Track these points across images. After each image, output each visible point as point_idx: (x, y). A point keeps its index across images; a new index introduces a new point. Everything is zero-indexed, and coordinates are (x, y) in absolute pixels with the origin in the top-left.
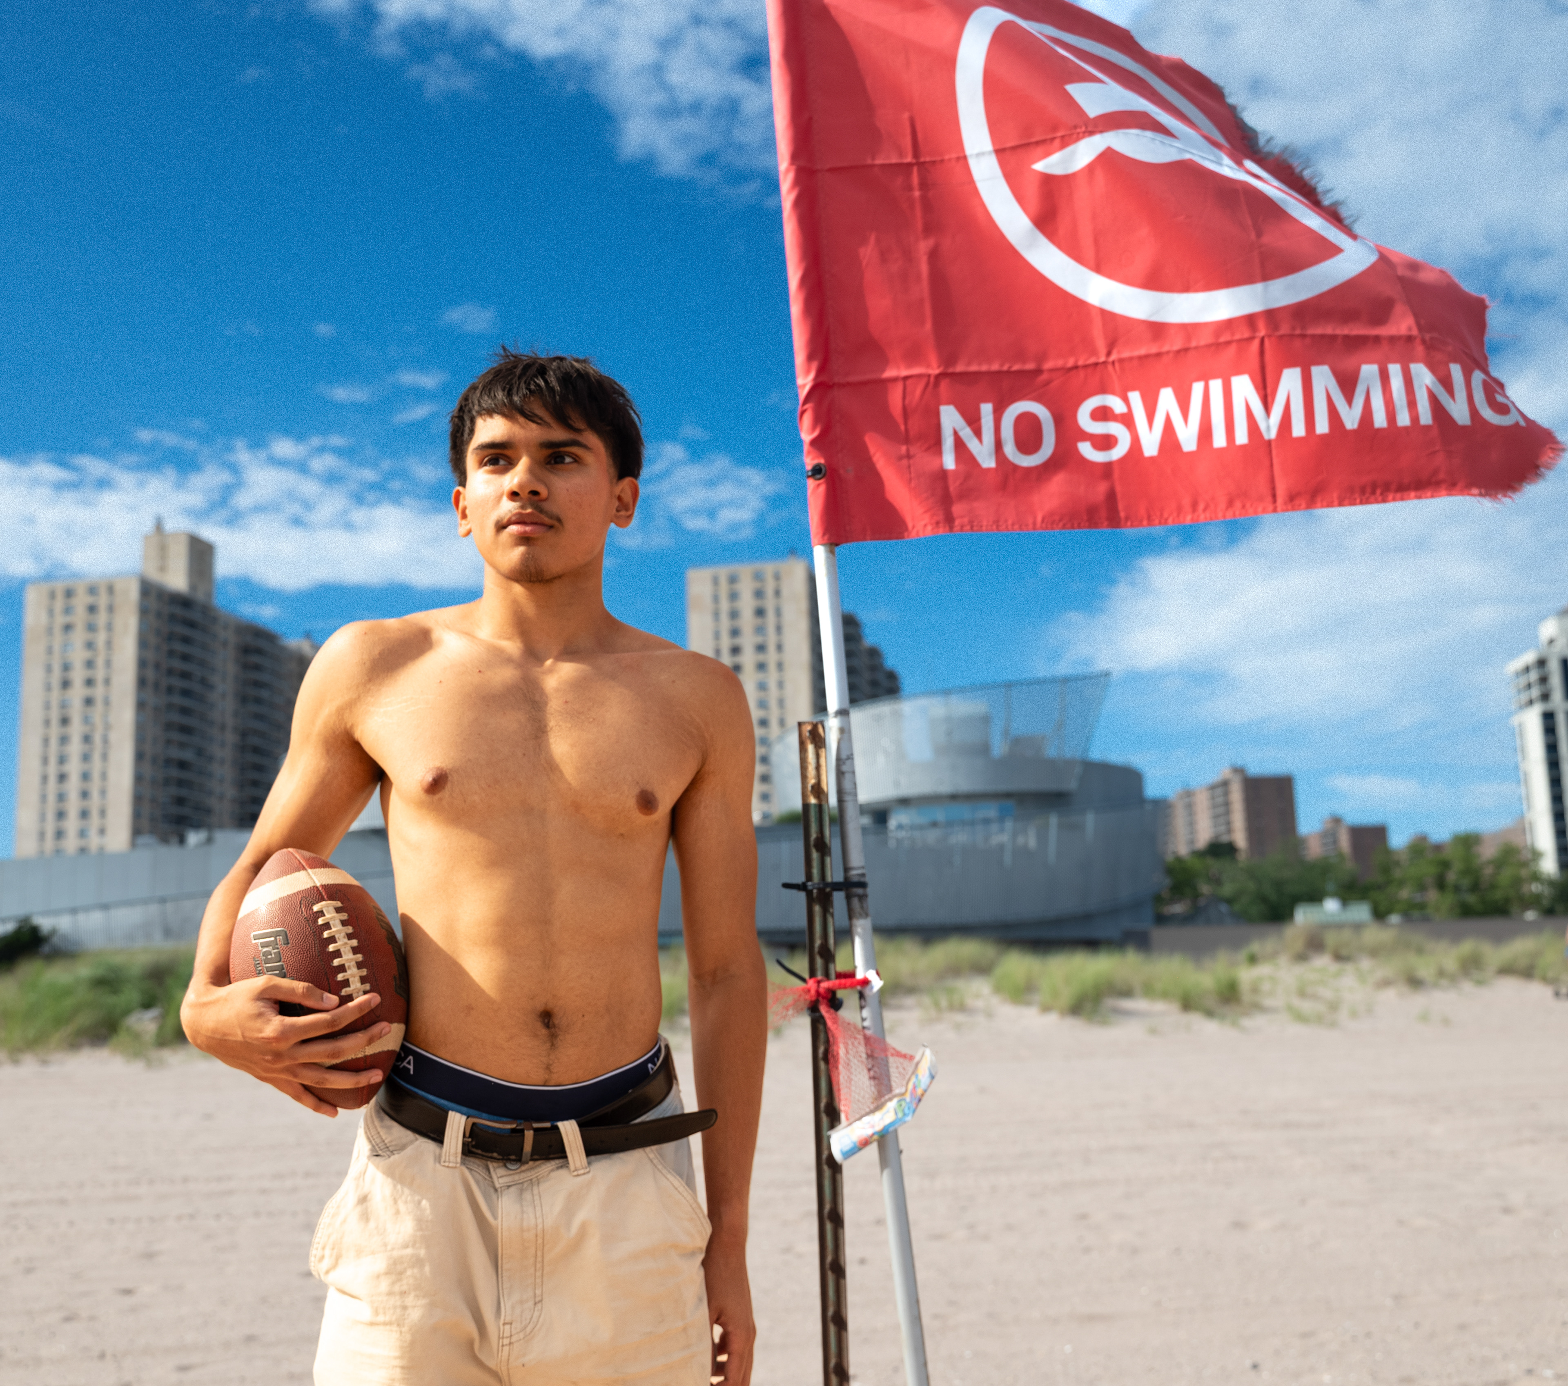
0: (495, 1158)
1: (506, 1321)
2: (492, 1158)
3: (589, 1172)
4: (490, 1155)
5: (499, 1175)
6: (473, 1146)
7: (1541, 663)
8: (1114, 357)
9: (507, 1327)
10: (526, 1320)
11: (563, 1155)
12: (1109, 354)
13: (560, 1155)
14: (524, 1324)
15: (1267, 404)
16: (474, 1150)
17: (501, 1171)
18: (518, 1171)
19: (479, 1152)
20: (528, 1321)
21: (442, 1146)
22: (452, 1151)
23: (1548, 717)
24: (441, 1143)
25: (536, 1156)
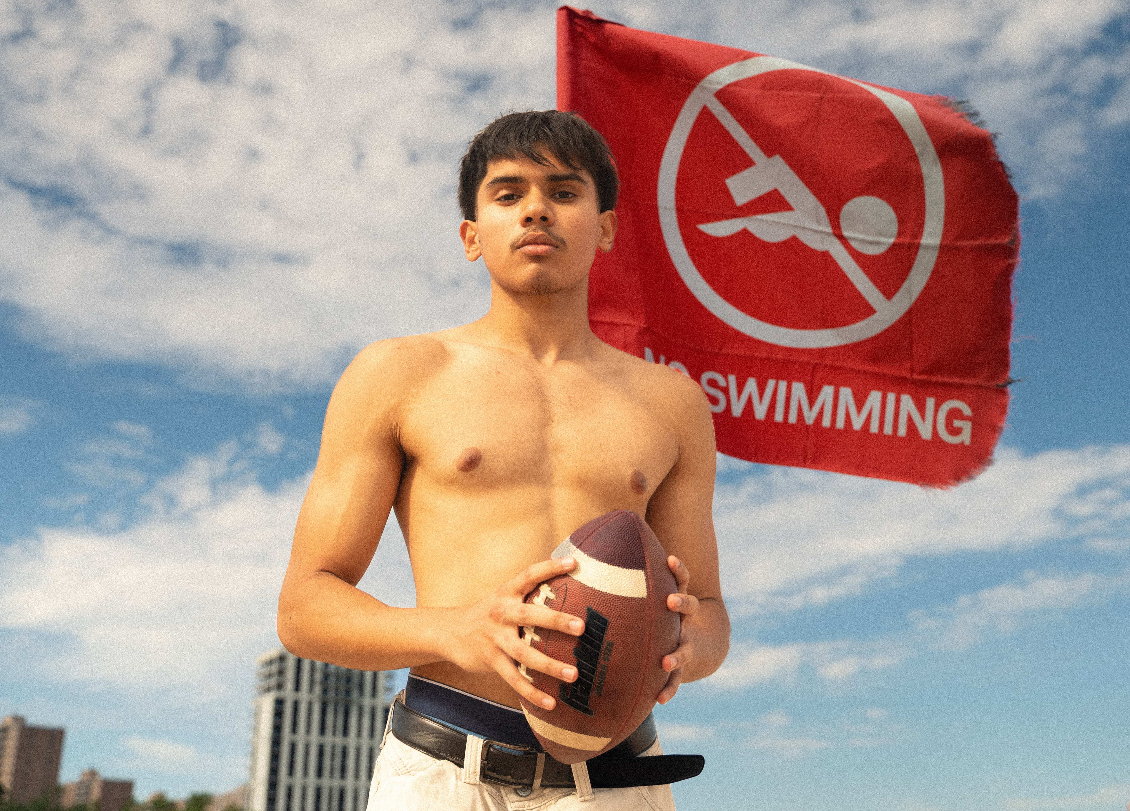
0: (509, 783)
2: (506, 781)
3: (593, 800)
4: (503, 778)
5: (511, 801)
6: (489, 769)
8: (723, 351)
11: (570, 783)
12: (721, 349)
13: (565, 783)
15: (811, 403)
16: (489, 773)
17: (514, 797)
18: (528, 798)
19: (494, 774)
21: (462, 769)
22: (472, 769)
23: (279, 703)
24: (461, 766)
25: (546, 783)
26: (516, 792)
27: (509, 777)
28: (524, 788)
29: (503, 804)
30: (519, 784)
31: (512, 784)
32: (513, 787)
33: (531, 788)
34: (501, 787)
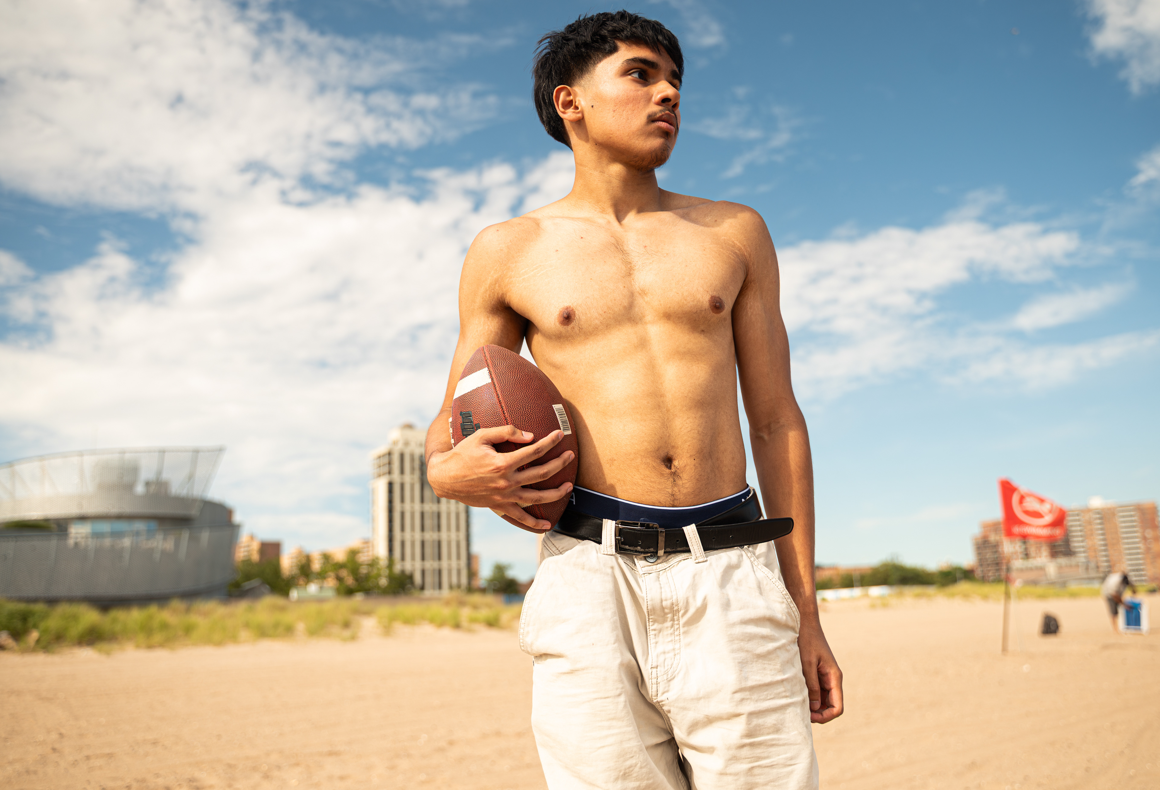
0: (639, 552)
1: (653, 666)
2: (636, 551)
3: (706, 561)
4: (634, 549)
5: (642, 566)
6: (623, 543)
7: (390, 454)
9: (654, 670)
10: (668, 665)
11: (687, 548)
14: (666, 669)
16: (623, 546)
17: (644, 563)
18: (656, 563)
19: (627, 547)
20: (670, 667)
21: (601, 545)
22: (608, 544)
23: (390, 485)
24: (600, 543)
25: (668, 550)
26: (645, 559)
27: (639, 548)
28: (651, 556)
29: (636, 569)
30: (647, 553)
31: (641, 552)
32: (643, 555)
33: (657, 554)
34: (634, 556)
